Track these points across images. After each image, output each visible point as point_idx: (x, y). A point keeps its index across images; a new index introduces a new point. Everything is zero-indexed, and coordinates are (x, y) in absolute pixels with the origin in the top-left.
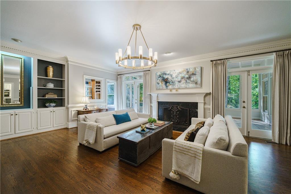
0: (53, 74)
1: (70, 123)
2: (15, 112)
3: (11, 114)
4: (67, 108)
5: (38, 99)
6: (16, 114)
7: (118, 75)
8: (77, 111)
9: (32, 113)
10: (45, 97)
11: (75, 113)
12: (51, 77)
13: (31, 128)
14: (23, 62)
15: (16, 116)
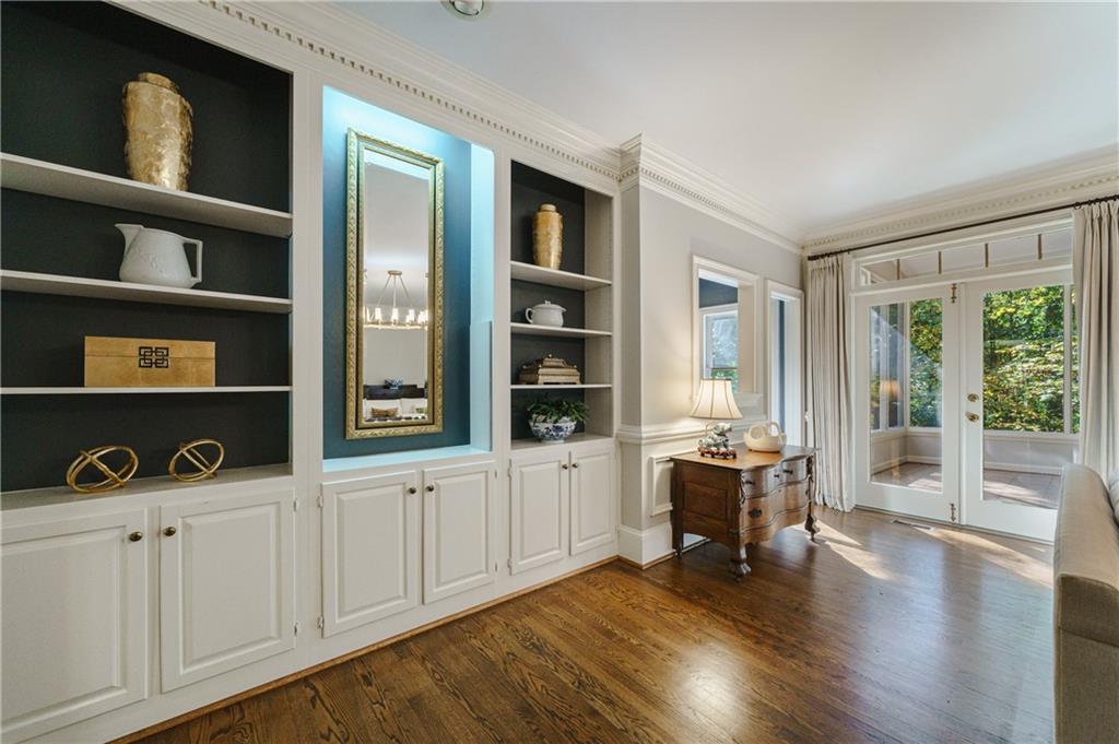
0: (561, 250)
1: (645, 534)
2: (423, 472)
3: (408, 487)
4: (621, 443)
5: (512, 390)
6: (428, 484)
7: (811, 258)
8: (672, 460)
9: (491, 475)
10: (535, 383)
11: (663, 471)
12: (552, 265)
13: (487, 569)
14: (440, 182)
15: (428, 494)
